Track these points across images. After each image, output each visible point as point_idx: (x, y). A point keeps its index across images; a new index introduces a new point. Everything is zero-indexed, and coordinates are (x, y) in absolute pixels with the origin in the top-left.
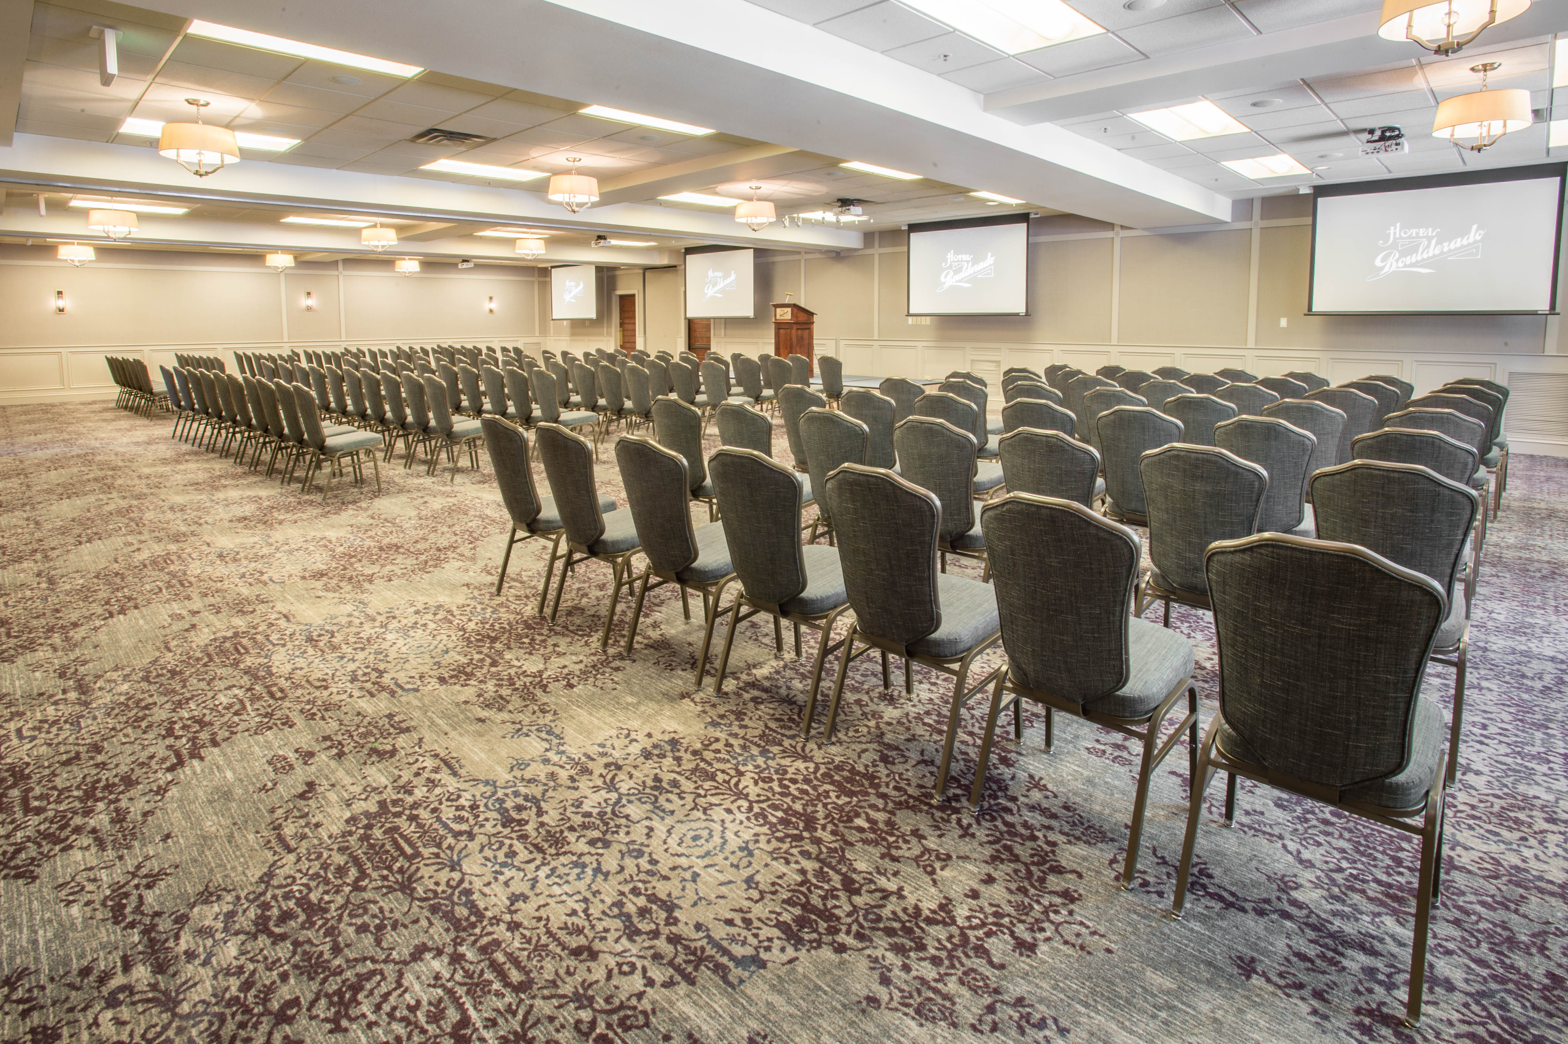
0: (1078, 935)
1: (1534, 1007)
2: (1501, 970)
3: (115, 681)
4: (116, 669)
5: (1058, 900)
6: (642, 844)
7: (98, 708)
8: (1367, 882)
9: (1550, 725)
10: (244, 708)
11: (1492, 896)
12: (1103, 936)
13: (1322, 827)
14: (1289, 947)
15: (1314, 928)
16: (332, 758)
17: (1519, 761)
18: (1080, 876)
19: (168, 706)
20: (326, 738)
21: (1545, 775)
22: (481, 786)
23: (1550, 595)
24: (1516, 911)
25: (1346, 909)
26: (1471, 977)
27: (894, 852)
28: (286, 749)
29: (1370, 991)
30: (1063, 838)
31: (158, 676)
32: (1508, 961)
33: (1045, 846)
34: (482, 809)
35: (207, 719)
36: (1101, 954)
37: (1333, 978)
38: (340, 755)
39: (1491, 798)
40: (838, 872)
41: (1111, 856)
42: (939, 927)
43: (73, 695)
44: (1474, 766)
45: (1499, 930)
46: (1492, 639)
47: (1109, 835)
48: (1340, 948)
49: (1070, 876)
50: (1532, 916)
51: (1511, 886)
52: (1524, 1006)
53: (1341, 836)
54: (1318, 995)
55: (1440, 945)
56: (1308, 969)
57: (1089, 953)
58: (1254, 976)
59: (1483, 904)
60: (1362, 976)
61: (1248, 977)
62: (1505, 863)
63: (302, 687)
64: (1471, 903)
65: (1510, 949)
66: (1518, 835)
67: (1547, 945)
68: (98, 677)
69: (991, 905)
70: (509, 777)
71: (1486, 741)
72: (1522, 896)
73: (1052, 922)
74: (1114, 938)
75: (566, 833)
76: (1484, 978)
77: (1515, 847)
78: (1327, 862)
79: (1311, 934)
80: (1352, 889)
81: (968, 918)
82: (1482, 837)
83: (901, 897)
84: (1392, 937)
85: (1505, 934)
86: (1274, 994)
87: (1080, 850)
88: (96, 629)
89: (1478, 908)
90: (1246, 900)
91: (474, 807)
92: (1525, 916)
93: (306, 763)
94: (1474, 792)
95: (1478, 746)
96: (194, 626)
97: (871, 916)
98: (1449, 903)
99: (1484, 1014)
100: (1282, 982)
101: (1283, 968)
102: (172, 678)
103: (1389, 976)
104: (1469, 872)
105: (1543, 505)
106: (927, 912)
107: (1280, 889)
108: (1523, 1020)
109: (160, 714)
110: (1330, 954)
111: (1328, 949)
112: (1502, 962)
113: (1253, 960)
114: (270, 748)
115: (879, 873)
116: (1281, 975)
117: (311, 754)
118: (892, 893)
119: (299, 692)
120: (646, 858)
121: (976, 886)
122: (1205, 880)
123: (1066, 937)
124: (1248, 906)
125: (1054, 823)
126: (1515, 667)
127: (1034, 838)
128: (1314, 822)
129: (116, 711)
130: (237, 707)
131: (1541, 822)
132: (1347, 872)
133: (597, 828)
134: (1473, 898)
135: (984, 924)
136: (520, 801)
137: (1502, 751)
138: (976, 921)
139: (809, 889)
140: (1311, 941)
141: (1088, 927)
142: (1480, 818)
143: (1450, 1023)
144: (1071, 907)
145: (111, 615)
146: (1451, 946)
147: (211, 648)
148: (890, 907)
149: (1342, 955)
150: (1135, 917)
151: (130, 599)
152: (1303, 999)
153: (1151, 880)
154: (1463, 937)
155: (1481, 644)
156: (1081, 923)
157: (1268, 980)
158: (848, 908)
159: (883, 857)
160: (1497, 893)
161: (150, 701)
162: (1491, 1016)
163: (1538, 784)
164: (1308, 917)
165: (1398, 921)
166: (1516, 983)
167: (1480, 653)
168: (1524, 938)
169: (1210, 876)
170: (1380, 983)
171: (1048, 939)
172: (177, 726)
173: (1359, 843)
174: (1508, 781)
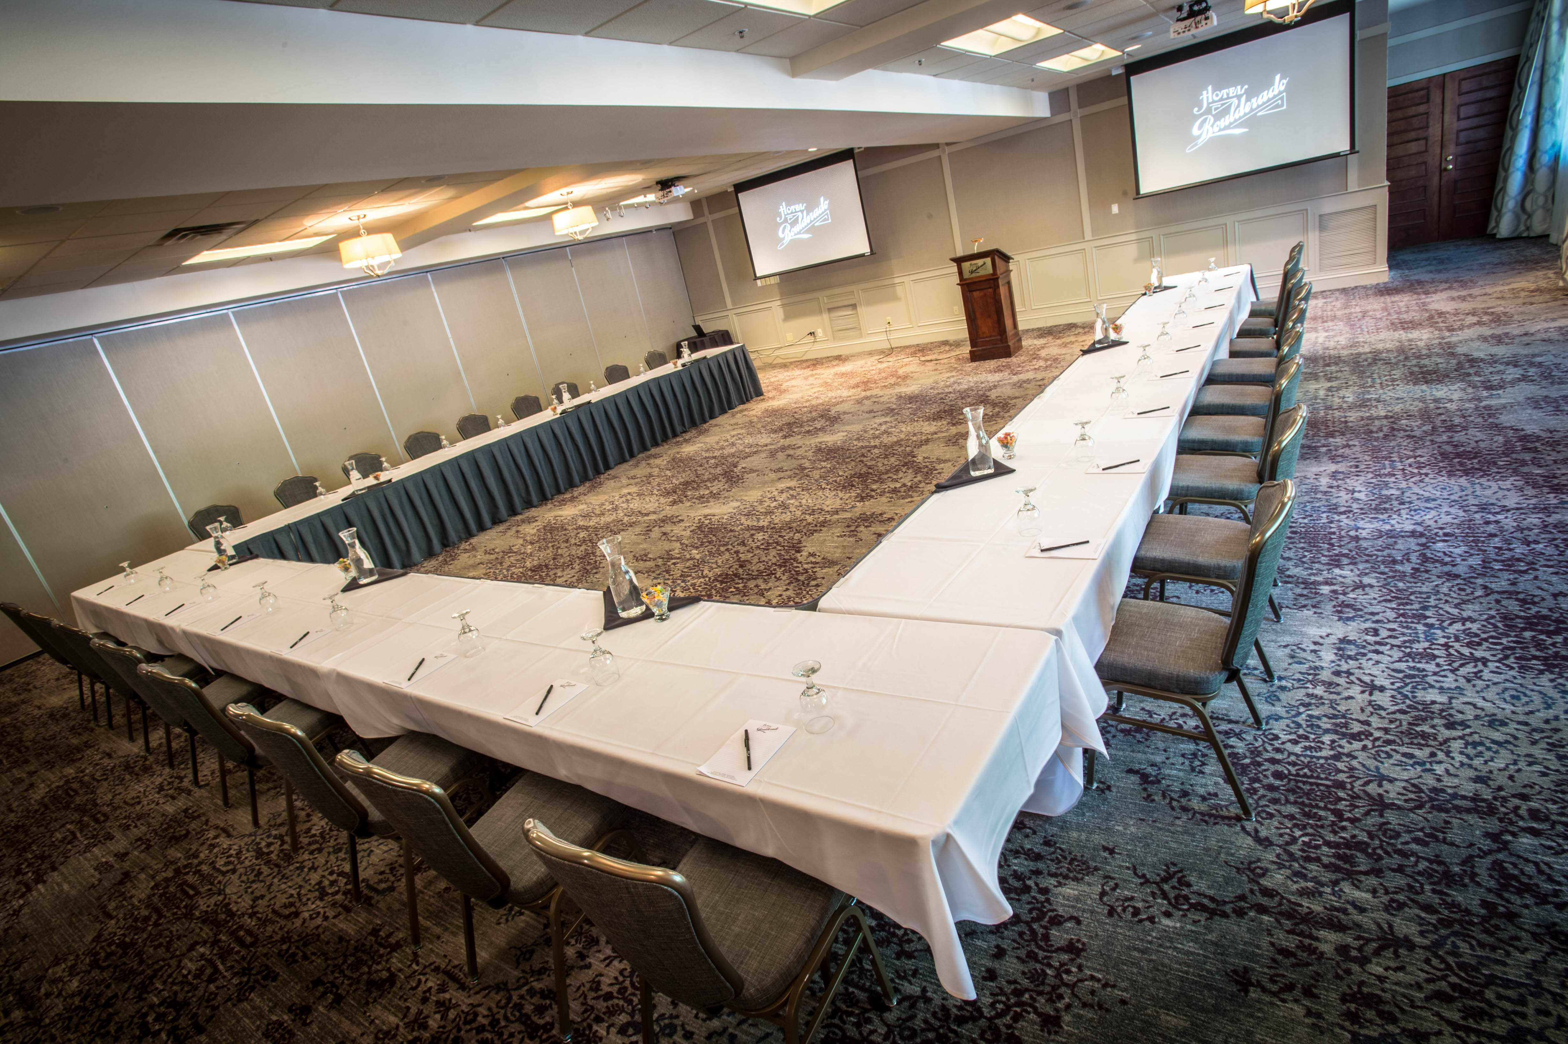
0: (1093, 993)
1: (1482, 945)
2: (1446, 912)
3: (60, 979)
4: (57, 962)
5: (1065, 957)
6: (671, 1017)
7: (53, 1023)
8: (1317, 847)
9: (1428, 613)
10: (216, 970)
11: (1422, 830)
12: (1114, 986)
13: (1270, 795)
14: (1272, 944)
15: (1289, 916)
16: (330, 1007)
17: (1411, 664)
18: (1078, 922)
19: (130, 995)
20: (318, 982)
21: (1435, 674)
22: (493, 994)
23: (1395, 457)
24: (1444, 841)
25: (1310, 884)
26: (1424, 928)
27: (907, 947)
28: (278, 1011)
29: (1348, 972)
30: (1053, 881)
31: (108, 956)
32: (1449, 900)
33: (1039, 896)
34: (503, 1023)
35: (180, 997)
36: (1118, 1009)
37: (1315, 968)
38: (338, 999)
39: (1398, 716)
40: (862, 989)
41: (1099, 889)
42: (970, 1025)
43: (17, 1015)
44: (1377, 683)
45: (1435, 866)
46: (1361, 524)
47: (1092, 864)
48: (1314, 931)
49: (1069, 925)
50: (1458, 841)
51: (1435, 813)
52: (1472, 947)
53: (1287, 801)
54: (1308, 992)
55: (1392, 900)
56: (1293, 966)
57: (1107, 1010)
58: (1252, 989)
59: (1416, 840)
60: (1338, 958)
61: (1247, 992)
62: (1424, 788)
63: (273, 922)
64: (1407, 843)
65: (1448, 886)
66: (1427, 751)
67: (1477, 870)
68: (39, 980)
69: (1009, 982)
70: (517, 973)
71: (1381, 648)
72: (1447, 822)
73: (1067, 985)
74: (1124, 985)
75: (595, 1027)
76: (1434, 926)
77: (1428, 766)
78: (1281, 835)
79: (1287, 924)
80: (1308, 859)
81: (993, 1005)
82: (1400, 764)
83: (928, 1000)
84: (1354, 904)
85: (1440, 869)
86: (1272, 1004)
87: (1070, 890)
88: (16, 913)
89: (1414, 846)
90: (1225, 903)
91: (494, 1023)
92: (1452, 844)
93: (305, 1024)
94: (1383, 713)
95: (1375, 657)
96: (126, 875)
97: (906, 1033)
98: (1389, 849)
99: (1443, 966)
100: (1275, 988)
101: (1272, 972)
102: (125, 954)
103: (1360, 949)
104: (1399, 808)
105: (1367, 349)
106: (954, 1010)
107: (1251, 881)
108: (1473, 962)
109: (127, 1009)
110: (1307, 941)
111: (1305, 937)
112: (1445, 902)
113: (1246, 969)
114: (261, 1016)
115: (900, 977)
116: (1272, 980)
117: (306, 1010)
118: (918, 997)
119: (269, 929)
120: (680, 1032)
121: (989, 964)
122: (1185, 891)
123: (1084, 1000)
124: (1228, 909)
125: (1041, 865)
126: (1385, 553)
127: (1027, 889)
128: (1262, 792)
129: (75, 1020)
130: (209, 971)
131: (1442, 730)
132: (1300, 842)
133: (623, 1011)
134: (1406, 837)
135: (1008, 1008)
136: (536, 1000)
137: (1396, 658)
138: (1000, 1006)
139: (841, 1020)
140: (1289, 932)
141: (1099, 980)
142: (1394, 742)
143: (1419, 987)
144: (1079, 961)
145: (29, 889)
146: (1401, 897)
147: (155, 899)
148: (920, 1016)
149: (1317, 939)
150: (1136, 954)
151: (42, 858)
152: (1296, 1001)
153: (1140, 905)
154: (1409, 886)
155: (1352, 533)
156: (1092, 978)
157: (1264, 990)
158: (883, 1030)
159: (898, 956)
160: (1426, 824)
161: (109, 993)
162: (1449, 967)
163: (1432, 687)
164: (1280, 904)
165: (1353, 884)
166: (1460, 922)
167: (1354, 544)
168: (1457, 869)
169: (1189, 885)
170: (1354, 960)
171: (1068, 1007)
172: (150, 1019)
173: (1303, 803)
174: (1407, 690)
